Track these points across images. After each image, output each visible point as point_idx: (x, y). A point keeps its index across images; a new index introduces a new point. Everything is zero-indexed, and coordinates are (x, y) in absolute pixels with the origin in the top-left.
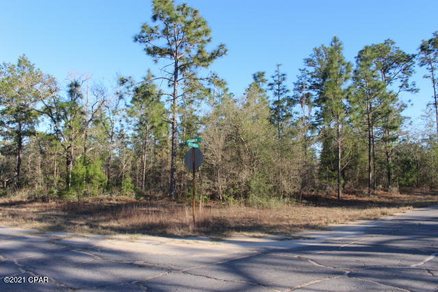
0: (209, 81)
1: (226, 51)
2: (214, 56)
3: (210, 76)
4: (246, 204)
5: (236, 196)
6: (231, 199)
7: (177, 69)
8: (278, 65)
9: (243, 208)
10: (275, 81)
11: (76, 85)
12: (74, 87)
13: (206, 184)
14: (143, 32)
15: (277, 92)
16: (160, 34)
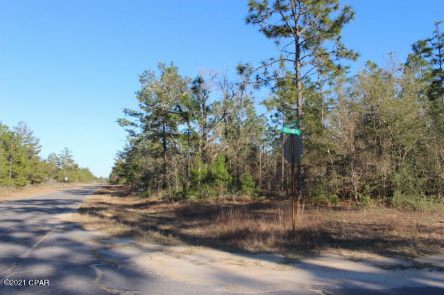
0: (337, 55)
1: (352, 14)
2: (338, 24)
3: (335, 49)
4: (388, 204)
5: (374, 194)
6: (368, 198)
7: (298, 46)
8: (437, 24)
9: (383, 209)
10: (433, 44)
11: (200, 81)
12: (197, 84)
13: (336, 180)
14: (252, 10)
15: (438, 58)
16: (272, 9)
